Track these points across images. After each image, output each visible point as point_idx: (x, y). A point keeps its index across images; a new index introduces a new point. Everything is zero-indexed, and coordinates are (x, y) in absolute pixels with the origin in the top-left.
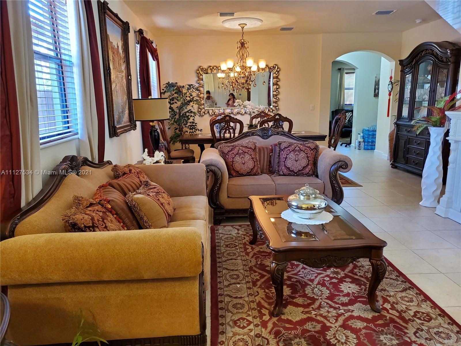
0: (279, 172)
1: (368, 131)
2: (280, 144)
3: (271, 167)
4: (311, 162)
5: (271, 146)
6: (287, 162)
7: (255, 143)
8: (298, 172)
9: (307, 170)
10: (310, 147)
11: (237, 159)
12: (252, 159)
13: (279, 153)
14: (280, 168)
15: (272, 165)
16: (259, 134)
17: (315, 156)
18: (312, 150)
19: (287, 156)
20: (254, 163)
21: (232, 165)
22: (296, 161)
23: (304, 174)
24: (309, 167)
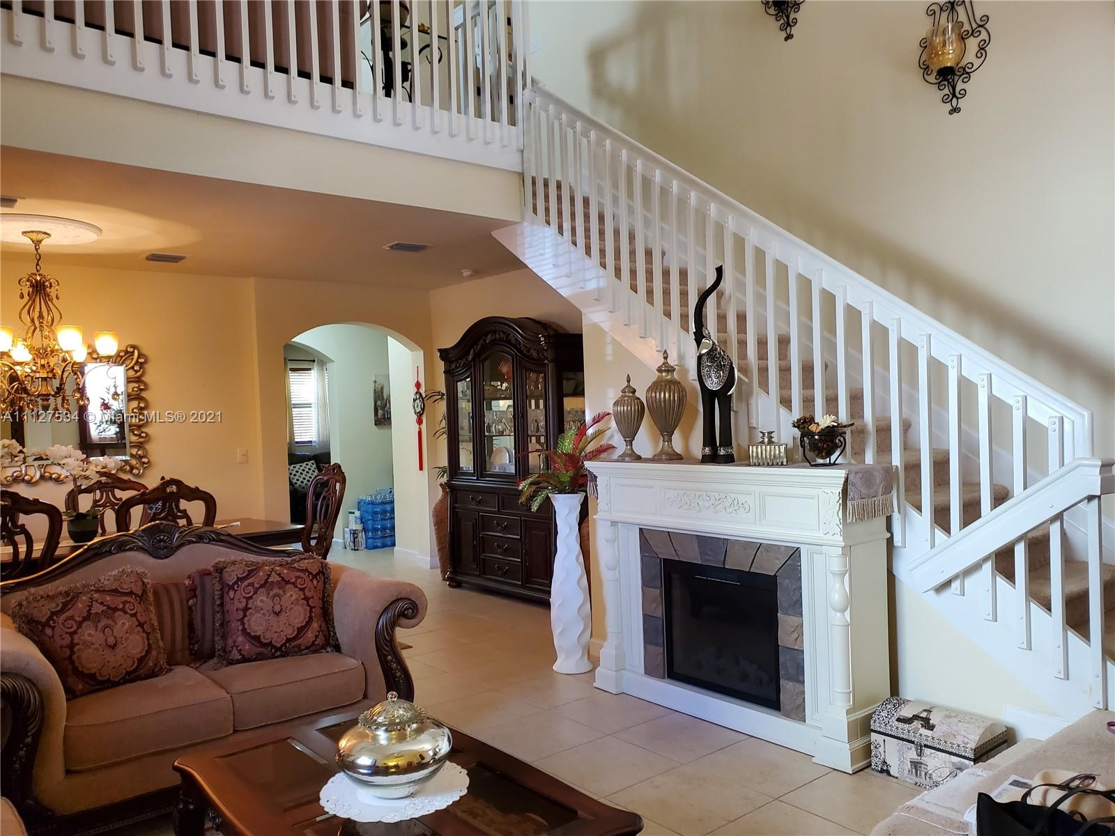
0: (226, 653)
1: (372, 503)
2: (220, 569)
3: (197, 642)
4: (317, 611)
5: (189, 577)
6: (249, 620)
7: (140, 577)
8: (284, 645)
9: (310, 635)
10: (307, 569)
11: (89, 633)
12: (139, 629)
13: (222, 597)
14: (230, 642)
15: (199, 632)
16: (141, 544)
17: (323, 592)
18: (315, 576)
19: (247, 604)
20: (148, 639)
21: (70, 658)
22: (277, 614)
23: (302, 647)
24: (315, 625)
